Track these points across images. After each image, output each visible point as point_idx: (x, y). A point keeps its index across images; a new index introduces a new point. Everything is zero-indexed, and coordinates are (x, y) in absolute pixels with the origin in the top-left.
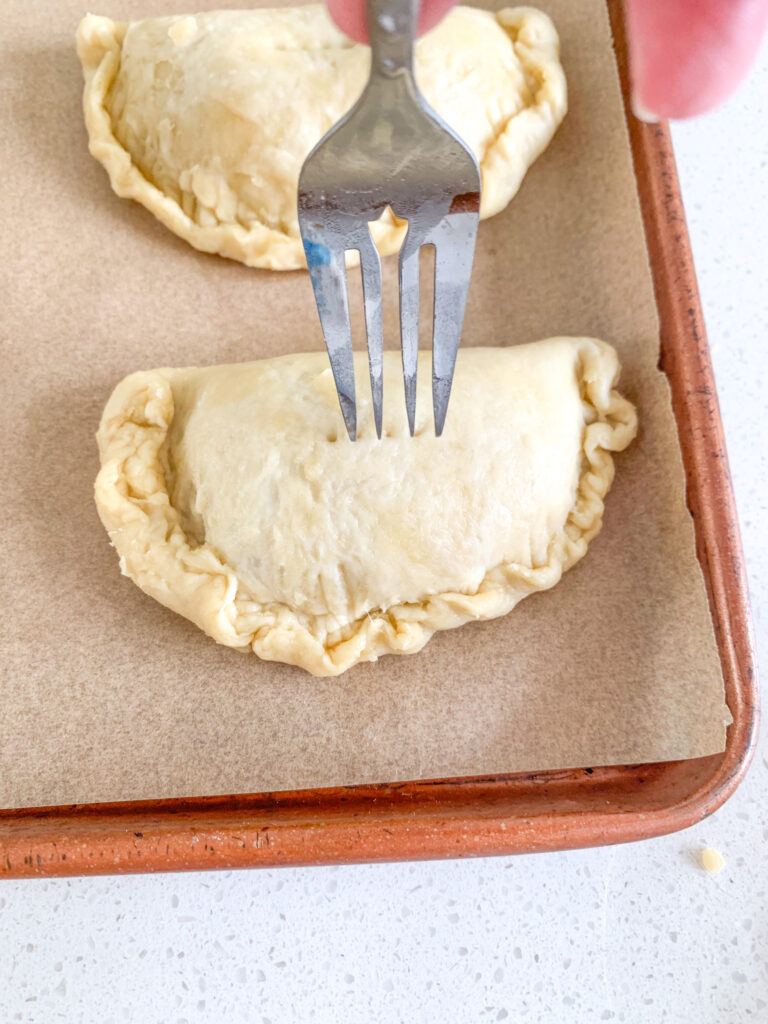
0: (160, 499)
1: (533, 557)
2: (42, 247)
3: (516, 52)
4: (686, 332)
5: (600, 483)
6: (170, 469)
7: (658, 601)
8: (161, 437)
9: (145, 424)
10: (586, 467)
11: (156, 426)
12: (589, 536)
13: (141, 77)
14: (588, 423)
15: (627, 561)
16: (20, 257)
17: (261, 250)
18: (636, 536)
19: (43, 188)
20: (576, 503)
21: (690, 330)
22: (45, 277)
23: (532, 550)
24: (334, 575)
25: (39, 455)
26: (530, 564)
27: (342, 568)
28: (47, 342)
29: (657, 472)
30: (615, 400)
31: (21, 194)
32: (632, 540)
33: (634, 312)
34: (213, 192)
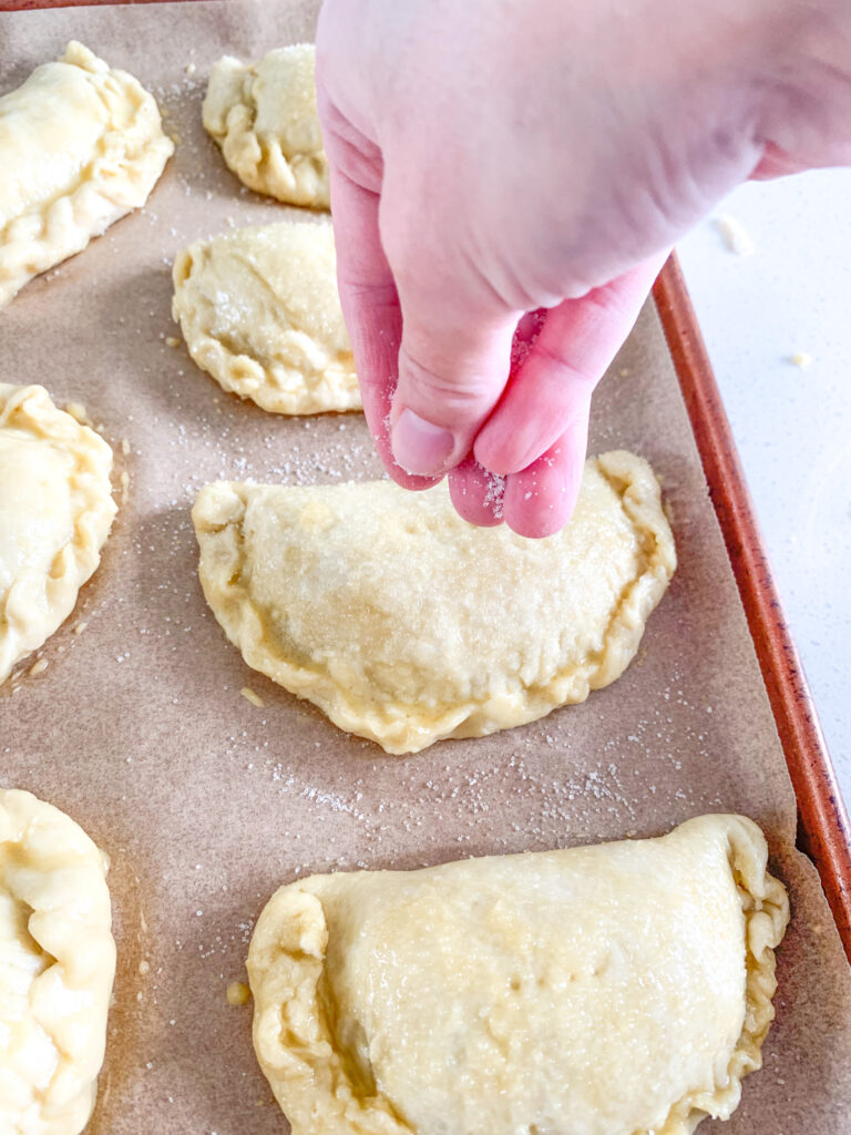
0: (323, 1050)
1: (715, 1079)
2: (163, 728)
3: (624, 508)
4: (830, 822)
5: (768, 984)
6: (332, 1006)
8: (318, 971)
9: (298, 955)
10: (751, 963)
11: (310, 957)
12: (760, 1041)
13: (267, 564)
14: (748, 913)
15: (798, 1058)
16: (140, 742)
18: (803, 1028)
19: (158, 658)
20: (748, 1010)
21: (834, 820)
22: (168, 762)
23: (714, 1072)
28: (177, 840)
29: (816, 957)
30: (768, 885)
31: (136, 665)
32: (800, 1032)
33: (767, 778)
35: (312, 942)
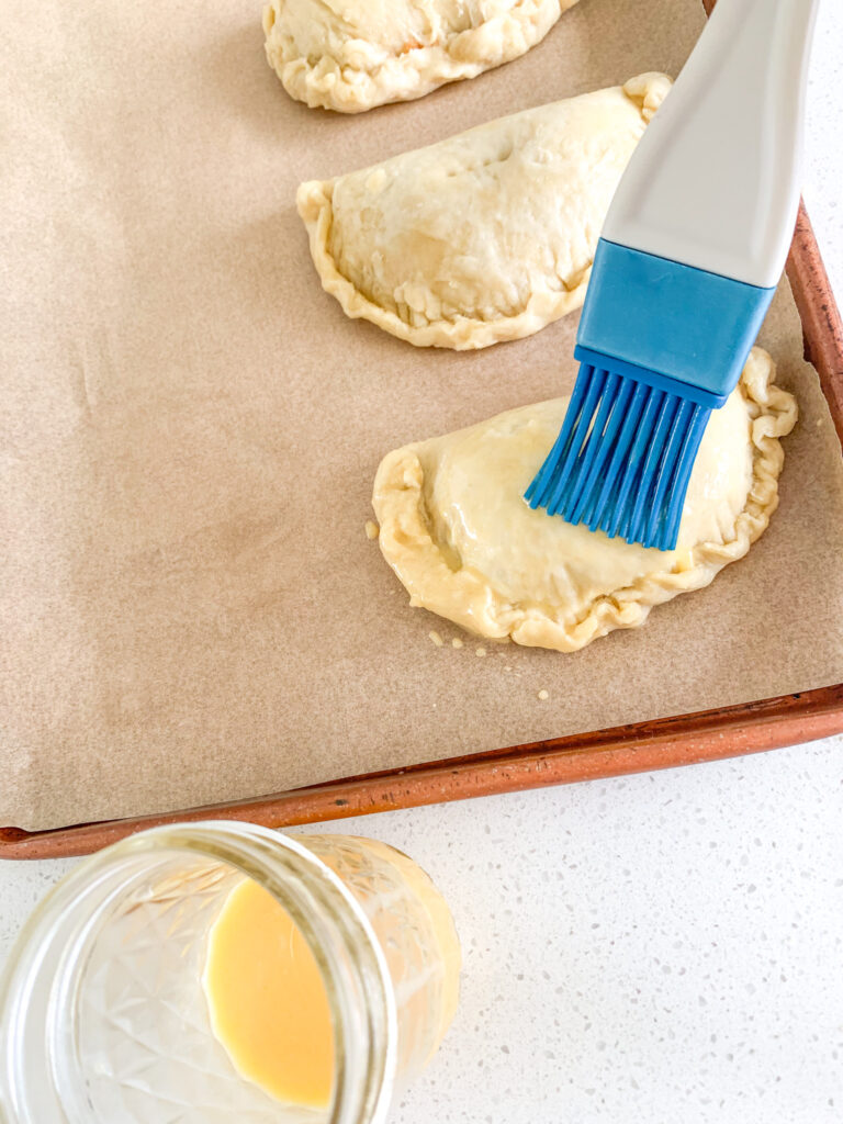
0: (426, 539)
1: (723, 538)
2: (303, 369)
3: (644, 118)
4: (822, 326)
5: (772, 465)
6: (429, 518)
7: (837, 551)
8: (418, 495)
9: (406, 488)
10: (757, 454)
11: (412, 487)
12: (769, 511)
13: (351, 224)
14: (754, 418)
15: (806, 524)
16: (289, 382)
17: (464, 338)
18: (811, 502)
19: (294, 324)
20: (753, 485)
21: (825, 323)
22: (310, 392)
23: (721, 529)
24: (562, 574)
25: (333, 524)
26: (722, 542)
27: (568, 568)
28: (321, 441)
29: (819, 445)
30: (773, 394)
31: (279, 331)
32: (808, 505)
33: (780, 315)
34: (420, 299)
35: (411, 477)
